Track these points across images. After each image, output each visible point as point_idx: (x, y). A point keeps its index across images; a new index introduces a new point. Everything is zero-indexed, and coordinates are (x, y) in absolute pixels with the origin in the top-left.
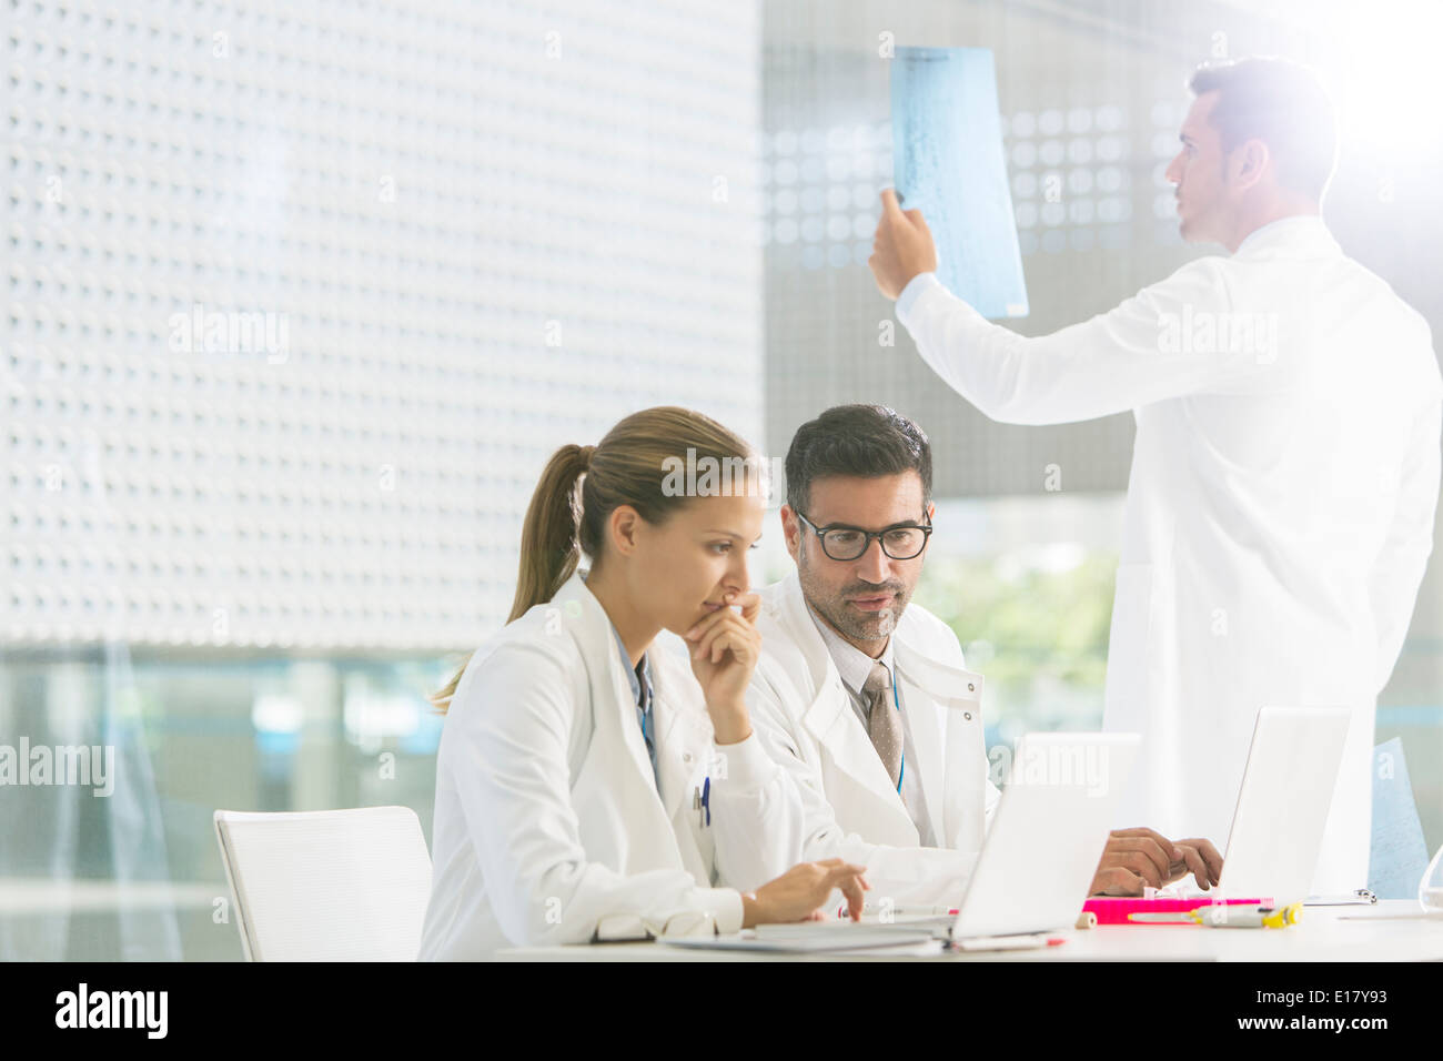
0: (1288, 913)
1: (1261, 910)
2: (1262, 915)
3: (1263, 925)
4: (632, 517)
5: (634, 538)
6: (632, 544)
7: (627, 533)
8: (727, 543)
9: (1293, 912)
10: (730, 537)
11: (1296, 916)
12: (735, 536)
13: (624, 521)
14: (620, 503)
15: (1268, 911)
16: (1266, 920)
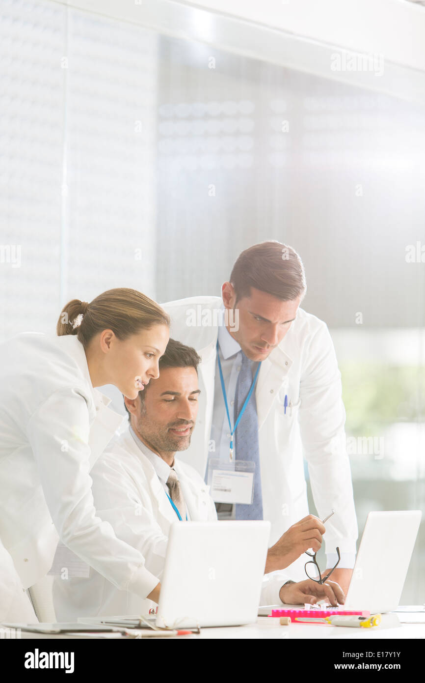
0: (373, 620)
1: (360, 618)
2: (361, 621)
3: (360, 626)
4: (111, 335)
5: (111, 345)
6: (109, 348)
7: (108, 343)
8: (153, 353)
9: (375, 619)
10: (155, 351)
11: (377, 622)
12: (157, 350)
13: (107, 336)
14: (106, 327)
15: (363, 618)
16: (362, 623)
